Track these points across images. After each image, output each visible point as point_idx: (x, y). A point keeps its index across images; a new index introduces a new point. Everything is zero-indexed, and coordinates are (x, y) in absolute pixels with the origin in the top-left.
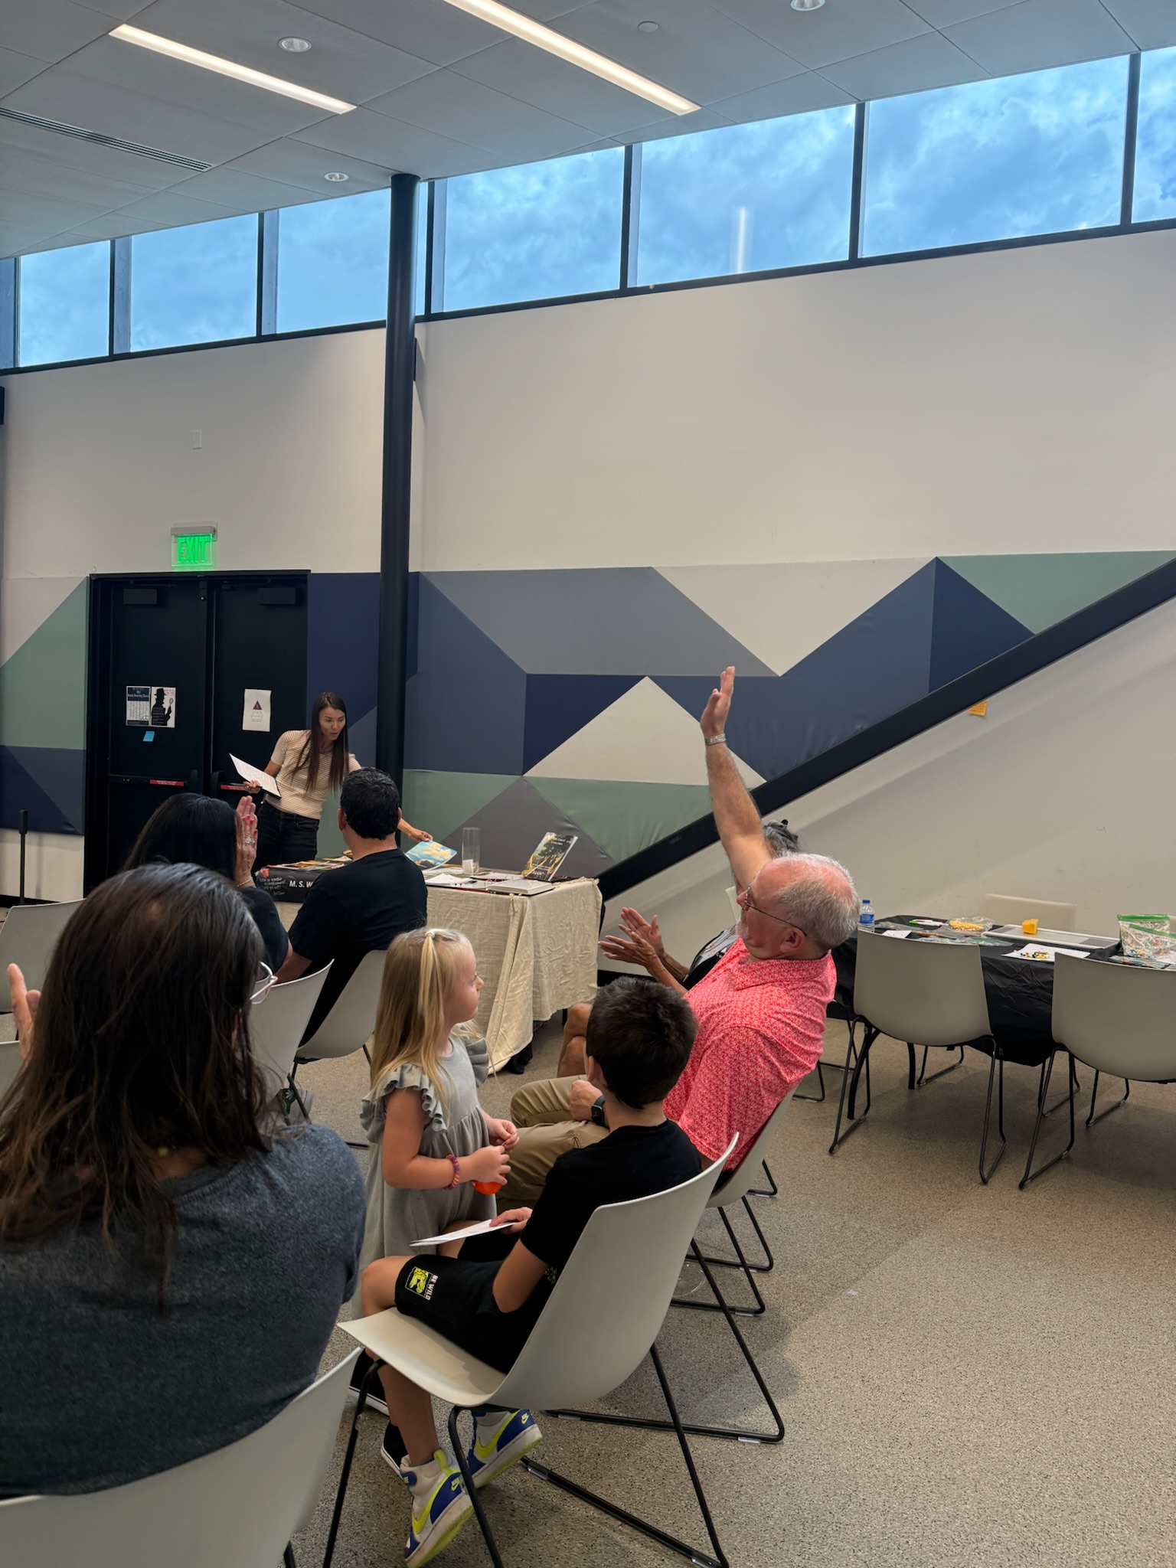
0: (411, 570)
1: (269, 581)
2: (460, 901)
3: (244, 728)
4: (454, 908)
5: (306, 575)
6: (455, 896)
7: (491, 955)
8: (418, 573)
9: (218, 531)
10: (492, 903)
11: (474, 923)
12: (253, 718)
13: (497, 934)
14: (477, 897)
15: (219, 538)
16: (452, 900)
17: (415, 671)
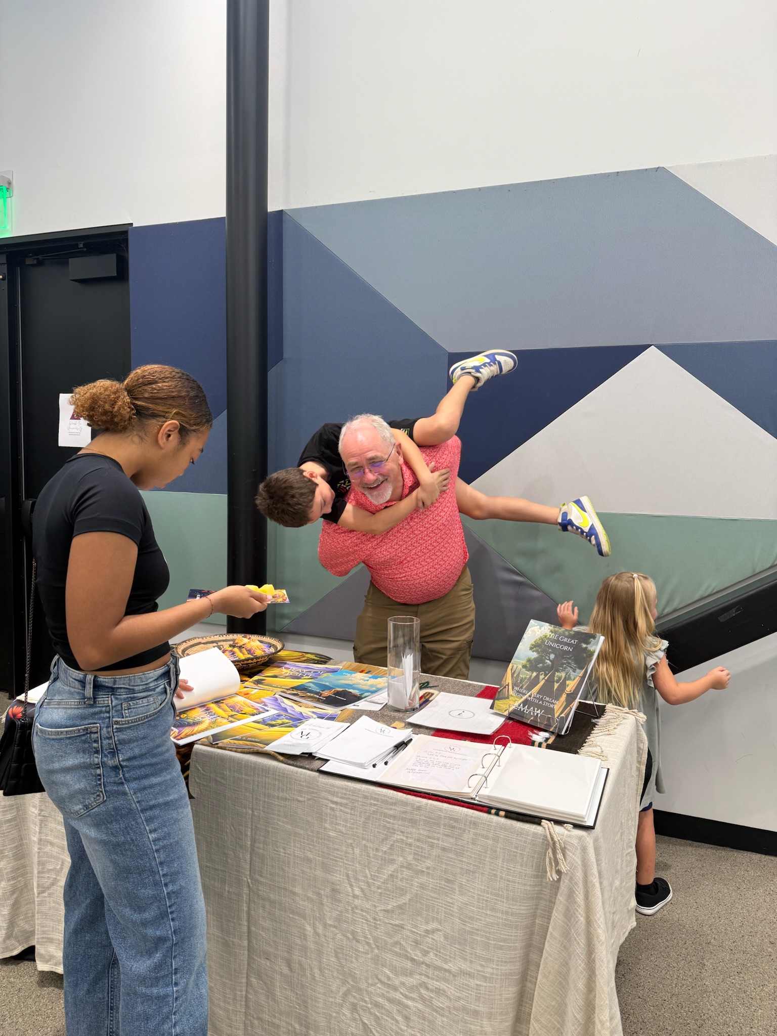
0: (272, 207)
1: (81, 246)
2: (413, 822)
3: (60, 445)
4: (398, 836)
5: (126, 233)
6: (399, 808)
7: (490, 960)
8: (280, 213)
9: (14, 183)
10: (496, 839)
11: (451, 878)
12: (71, 430)
13: (507, 913)
14: (456, 820)
15: (15, 192)
16: (394, 817)
17: (280, 357)
